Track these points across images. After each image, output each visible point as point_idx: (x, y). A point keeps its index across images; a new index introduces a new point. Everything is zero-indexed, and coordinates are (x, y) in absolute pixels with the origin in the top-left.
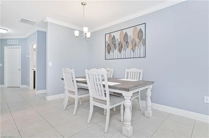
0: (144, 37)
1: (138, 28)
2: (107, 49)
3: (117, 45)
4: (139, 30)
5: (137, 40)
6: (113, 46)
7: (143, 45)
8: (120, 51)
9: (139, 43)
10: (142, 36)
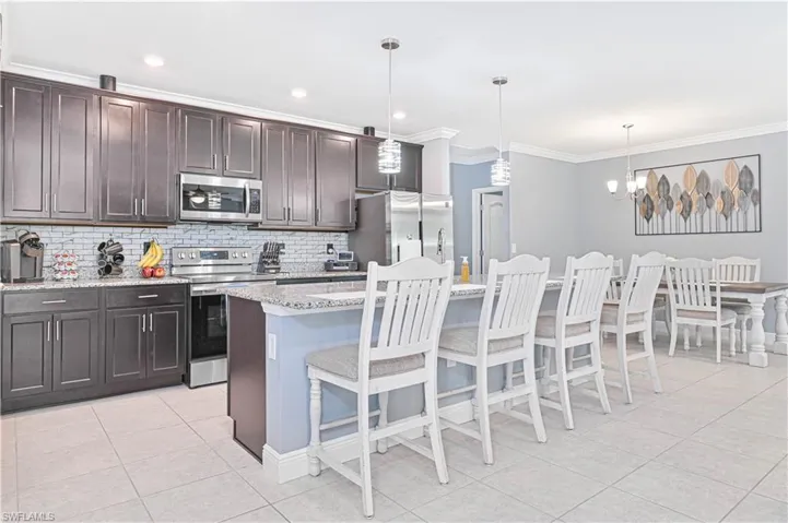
0: (756, 187)
1: (741, 163)
2: (642, 209)
3: (676, 200)
4: (741, 168)
5: (737, 192)
6: (663, 201)
7: (755, 205)
8: (686, 213)
9: (742, 198)
10: (752, 183)
